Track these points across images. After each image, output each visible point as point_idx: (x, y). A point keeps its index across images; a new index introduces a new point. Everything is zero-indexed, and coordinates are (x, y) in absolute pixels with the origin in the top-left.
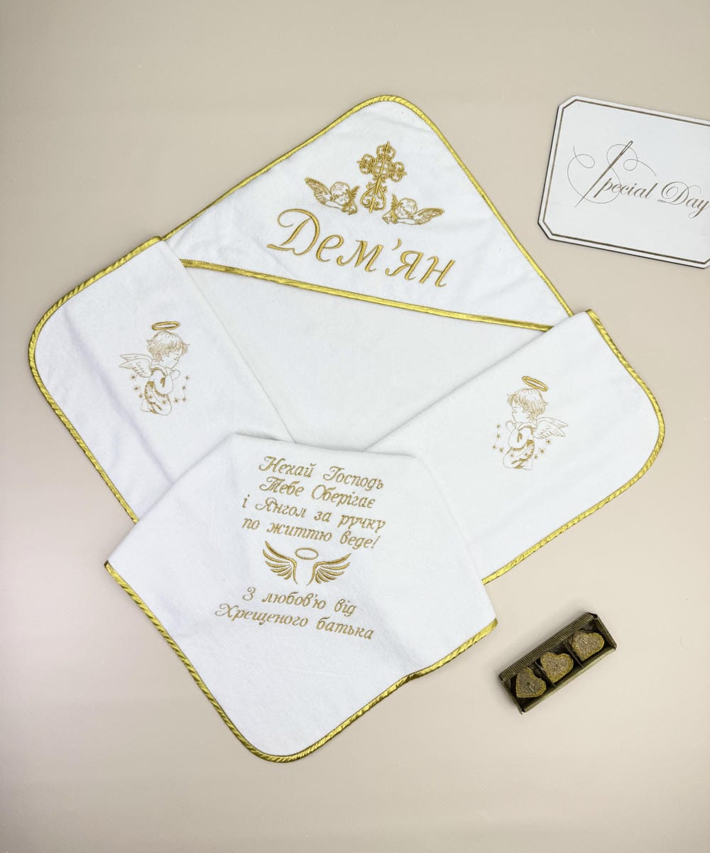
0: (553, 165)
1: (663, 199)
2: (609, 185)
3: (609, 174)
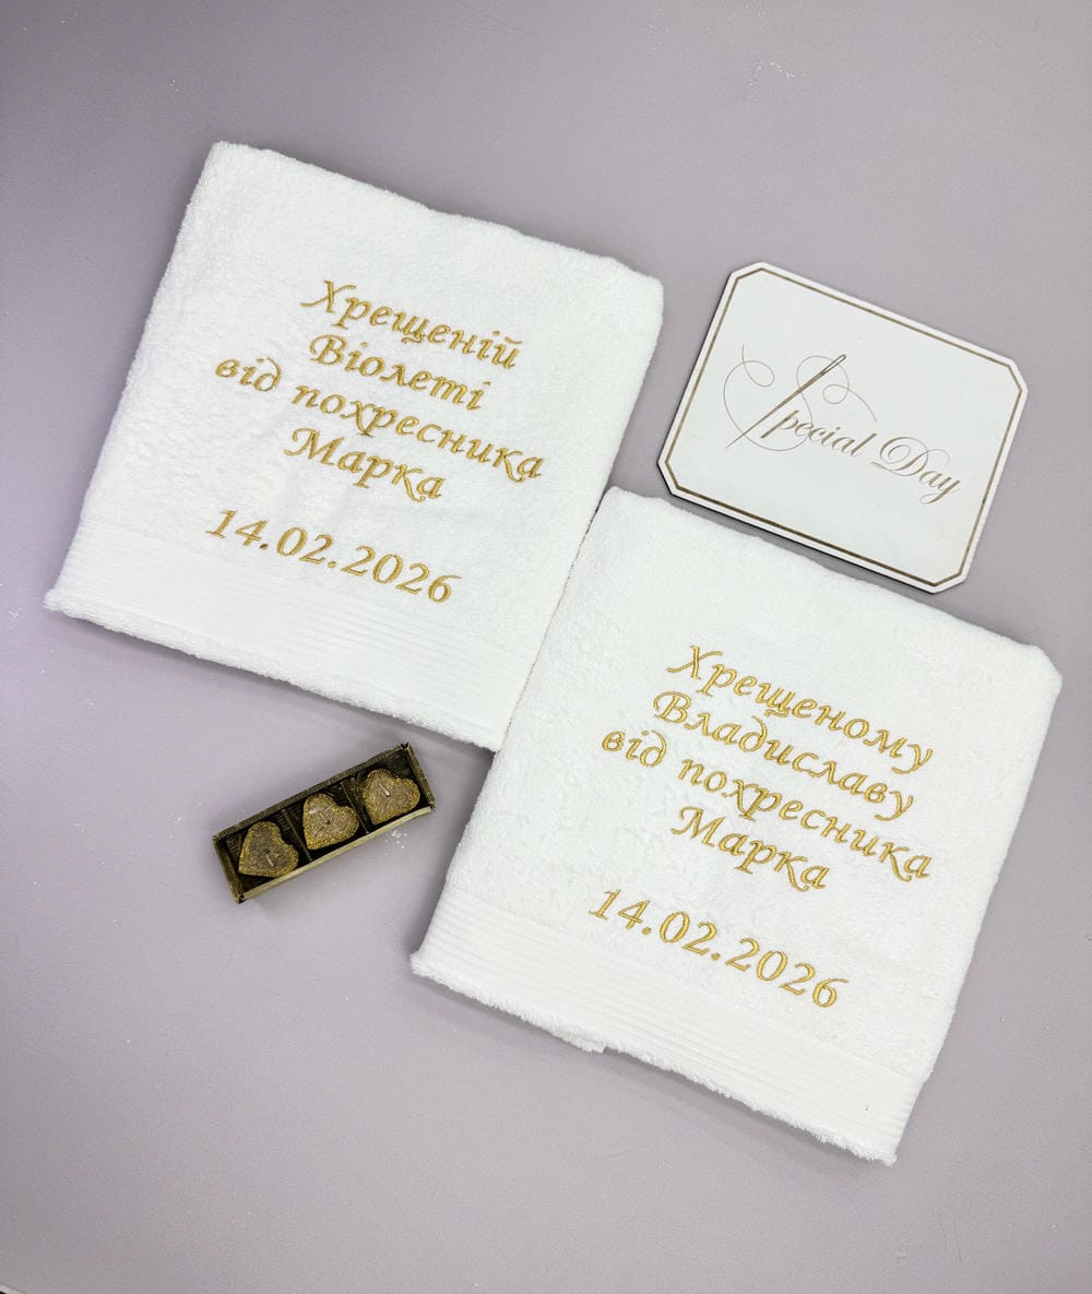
0: (702, 370)
1: (880, 462)
2: (791, 422)
3: (796, 403)
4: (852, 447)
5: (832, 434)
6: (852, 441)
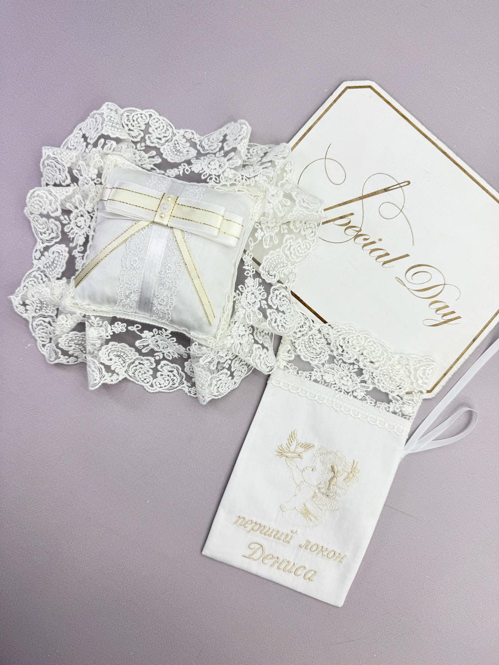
1: (403, 279)
2: (344, 221)
3: (355, 207)
4: (386, 259)
5: (373, 243)
6: (387, 254)
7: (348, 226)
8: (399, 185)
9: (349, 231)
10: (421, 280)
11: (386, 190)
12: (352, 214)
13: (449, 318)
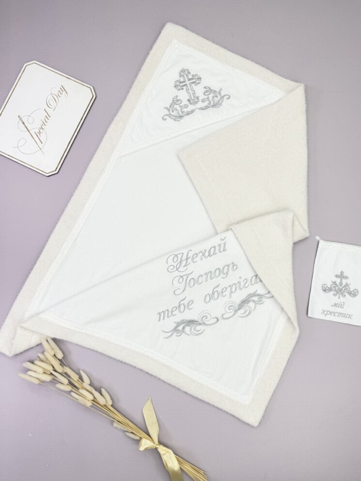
0: (20, 160)
1: (53, 108)
3: (32, 132)
4: (48, 116)
5: (43, 122)
6: (46, 116)
7: (40, 133)
8: (21, 119)
9: (41, 132)
10: (52, 102)
11: (24, 123)
12: (35, 133)
13: (63, 89)
